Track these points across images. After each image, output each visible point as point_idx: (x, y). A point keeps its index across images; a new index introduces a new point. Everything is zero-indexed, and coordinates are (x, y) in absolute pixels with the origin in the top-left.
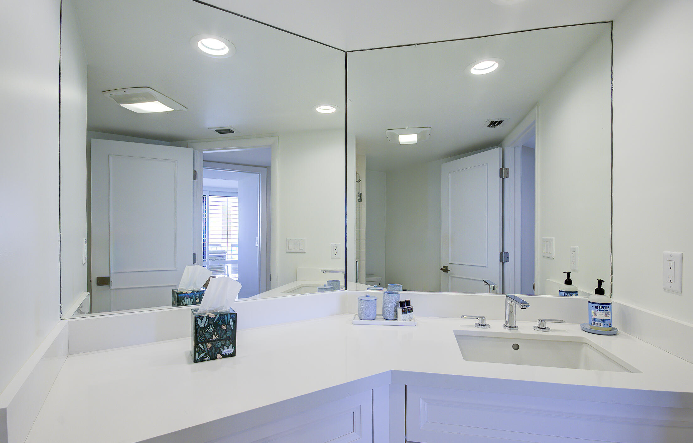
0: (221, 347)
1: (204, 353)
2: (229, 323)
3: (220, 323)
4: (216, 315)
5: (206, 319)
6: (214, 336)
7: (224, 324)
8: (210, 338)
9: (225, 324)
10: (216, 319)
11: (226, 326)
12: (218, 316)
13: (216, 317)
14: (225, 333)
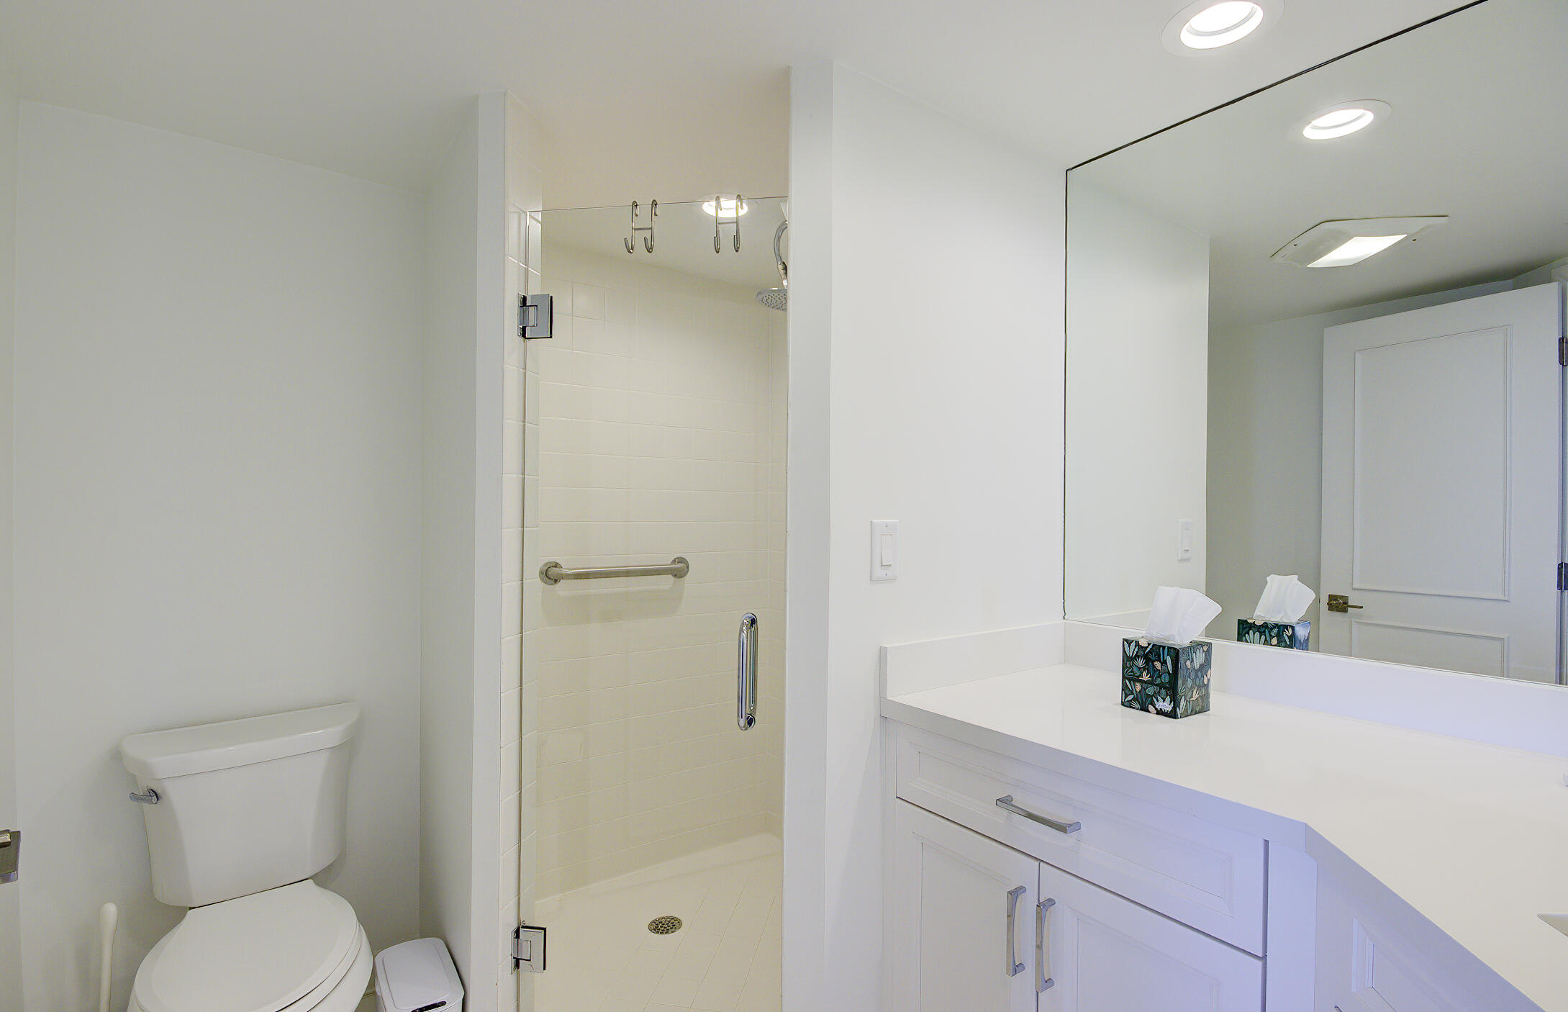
0: (1153, 695)
1: (1132, 697)
2: (1165, 662)
3: (1152, 657)
4: (1149, 644)
5: (1136, 646)
6: (1145, 674)
7: (1157, 661)
8: (1139, 676)
9: (1160, 661)
10: (1148, 649)
11: (1162, 665)
12: (1150, 647)
13: (1148, 647)
14: (1160, 676)
